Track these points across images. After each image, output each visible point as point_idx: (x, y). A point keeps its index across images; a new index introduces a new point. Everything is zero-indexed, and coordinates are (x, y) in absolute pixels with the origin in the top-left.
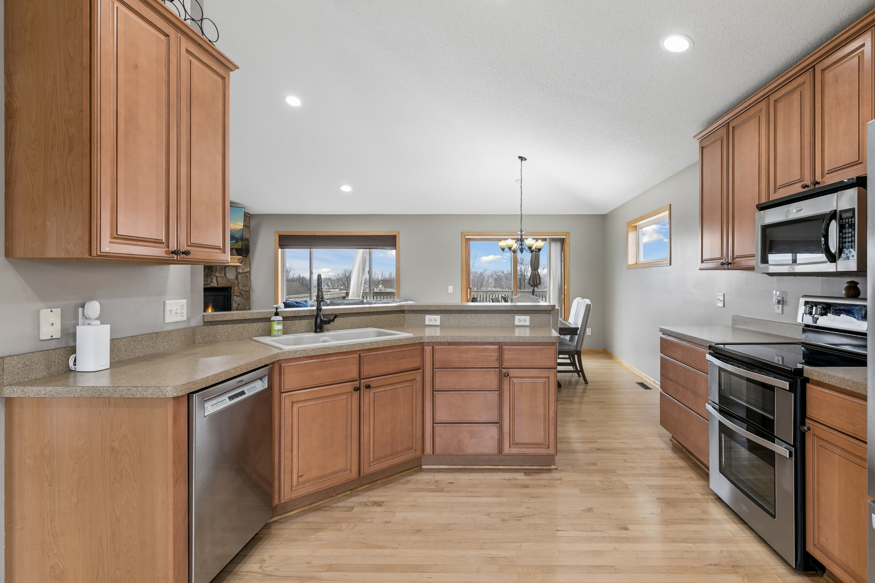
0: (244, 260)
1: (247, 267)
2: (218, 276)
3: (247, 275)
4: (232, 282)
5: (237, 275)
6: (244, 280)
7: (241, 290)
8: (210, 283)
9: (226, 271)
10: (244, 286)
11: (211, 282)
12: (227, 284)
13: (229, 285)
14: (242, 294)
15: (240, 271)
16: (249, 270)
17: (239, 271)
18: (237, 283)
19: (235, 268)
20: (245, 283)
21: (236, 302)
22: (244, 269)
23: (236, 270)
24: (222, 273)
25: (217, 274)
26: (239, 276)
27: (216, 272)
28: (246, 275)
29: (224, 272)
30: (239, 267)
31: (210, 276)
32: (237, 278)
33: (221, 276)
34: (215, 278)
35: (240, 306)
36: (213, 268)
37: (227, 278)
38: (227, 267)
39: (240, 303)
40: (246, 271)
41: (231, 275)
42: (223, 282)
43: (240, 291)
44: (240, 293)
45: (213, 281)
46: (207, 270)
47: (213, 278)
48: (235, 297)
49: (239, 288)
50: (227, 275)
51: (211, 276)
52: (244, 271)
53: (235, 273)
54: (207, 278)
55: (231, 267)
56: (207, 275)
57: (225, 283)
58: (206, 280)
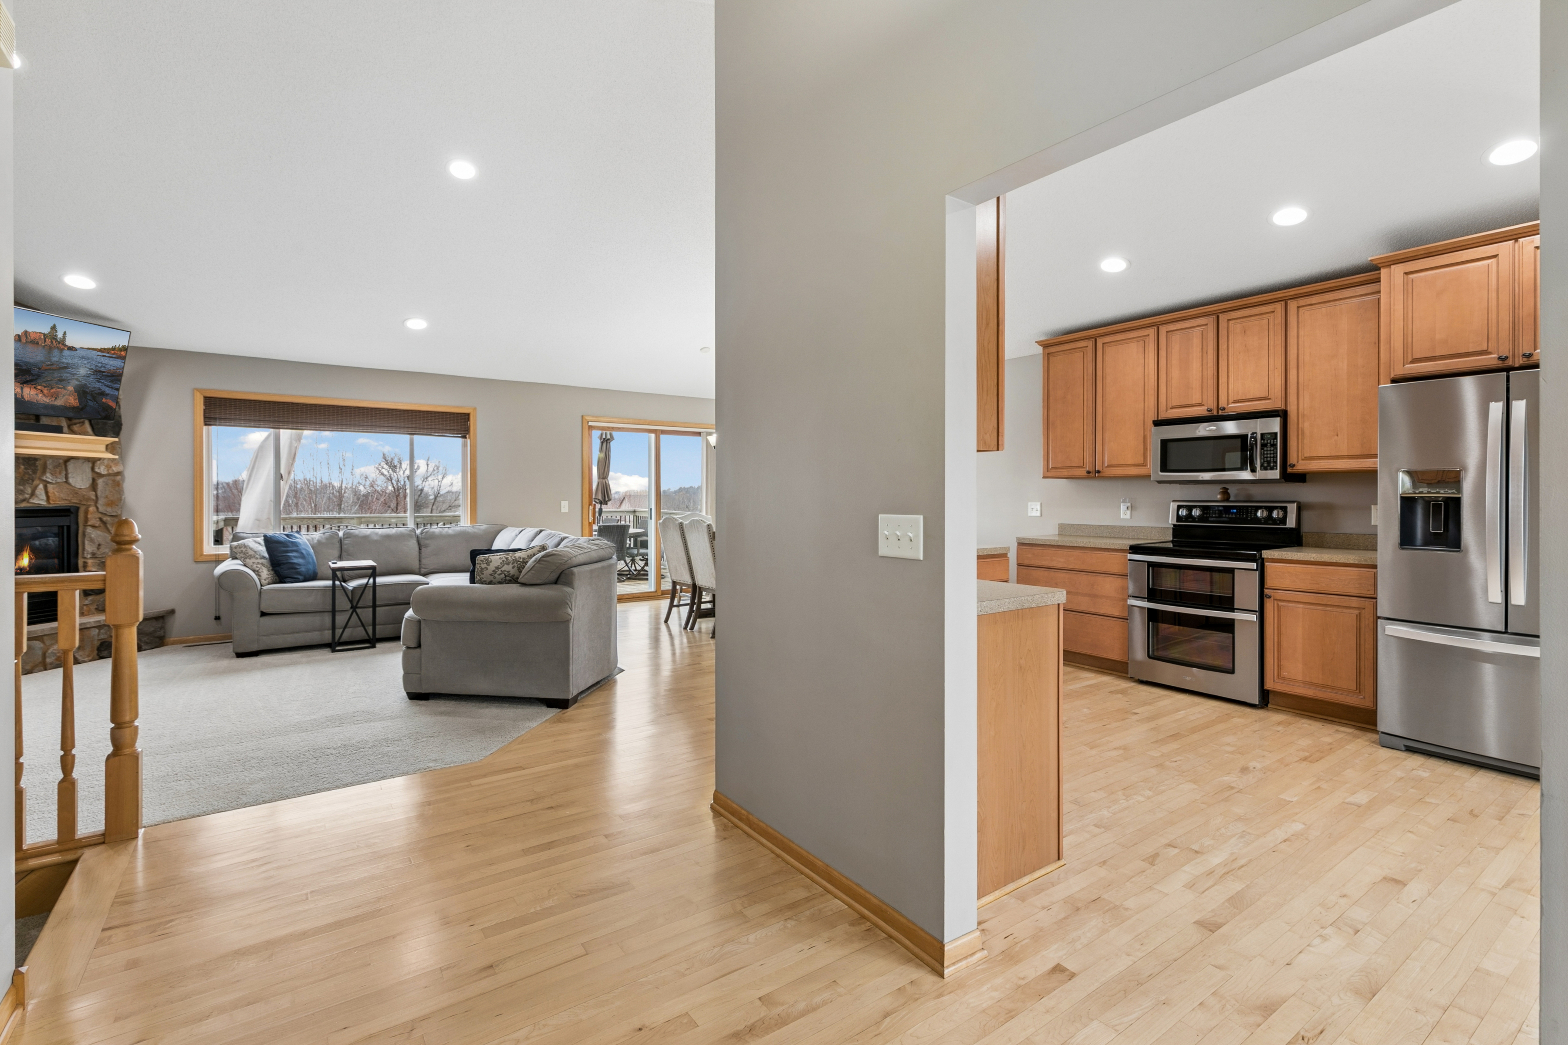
0: (115, 446)
2: (50, 481)
3: (116, 479)
4: (84, 496)
5: (94, 480)
6: (110, 491)
7: (102, 513)
8: (30, 498)
9: (69, 471)
10: (111, 504)
11: (33, 494)
12: (69, 500)
13: (75, 501)
14: (104, 523)
15: (102, 470)
17: (99, 470)
18: (94, 498)
19: (90, 465)
20: (112, 498)
21: (92, 540)
22: (111, 467)
23: (94, 468)
24: (60, 473)
25: (48, 477)
26: (100, 482)
27: (44, 472)
28: (114, 481)
29: (64, 473)
30: (98, 462)
31: (29, 481)
32: (94, 486)
33: (59, 480)
34: (41, 486)
35: (101, 550)
36: (37, 463)
37: (70, 487)
38: (72, 461)
39: (102, 543)
40: (116, 471)
41: (80, 480)
42: (62, 495)
43: (100, 515)
44: (101, 519)
45: (38, 492)
46: (22, 467)
47: (37, 486)
48: (89, 530)
49: (97, 508)
50: (71, 480)
51: (33, 481)
52: (110, 472)
53: (89, 475)
54: (24, 485)
55: (81, 461)
56: (22, 479)
57: (67, 498)
58: (22, 490)
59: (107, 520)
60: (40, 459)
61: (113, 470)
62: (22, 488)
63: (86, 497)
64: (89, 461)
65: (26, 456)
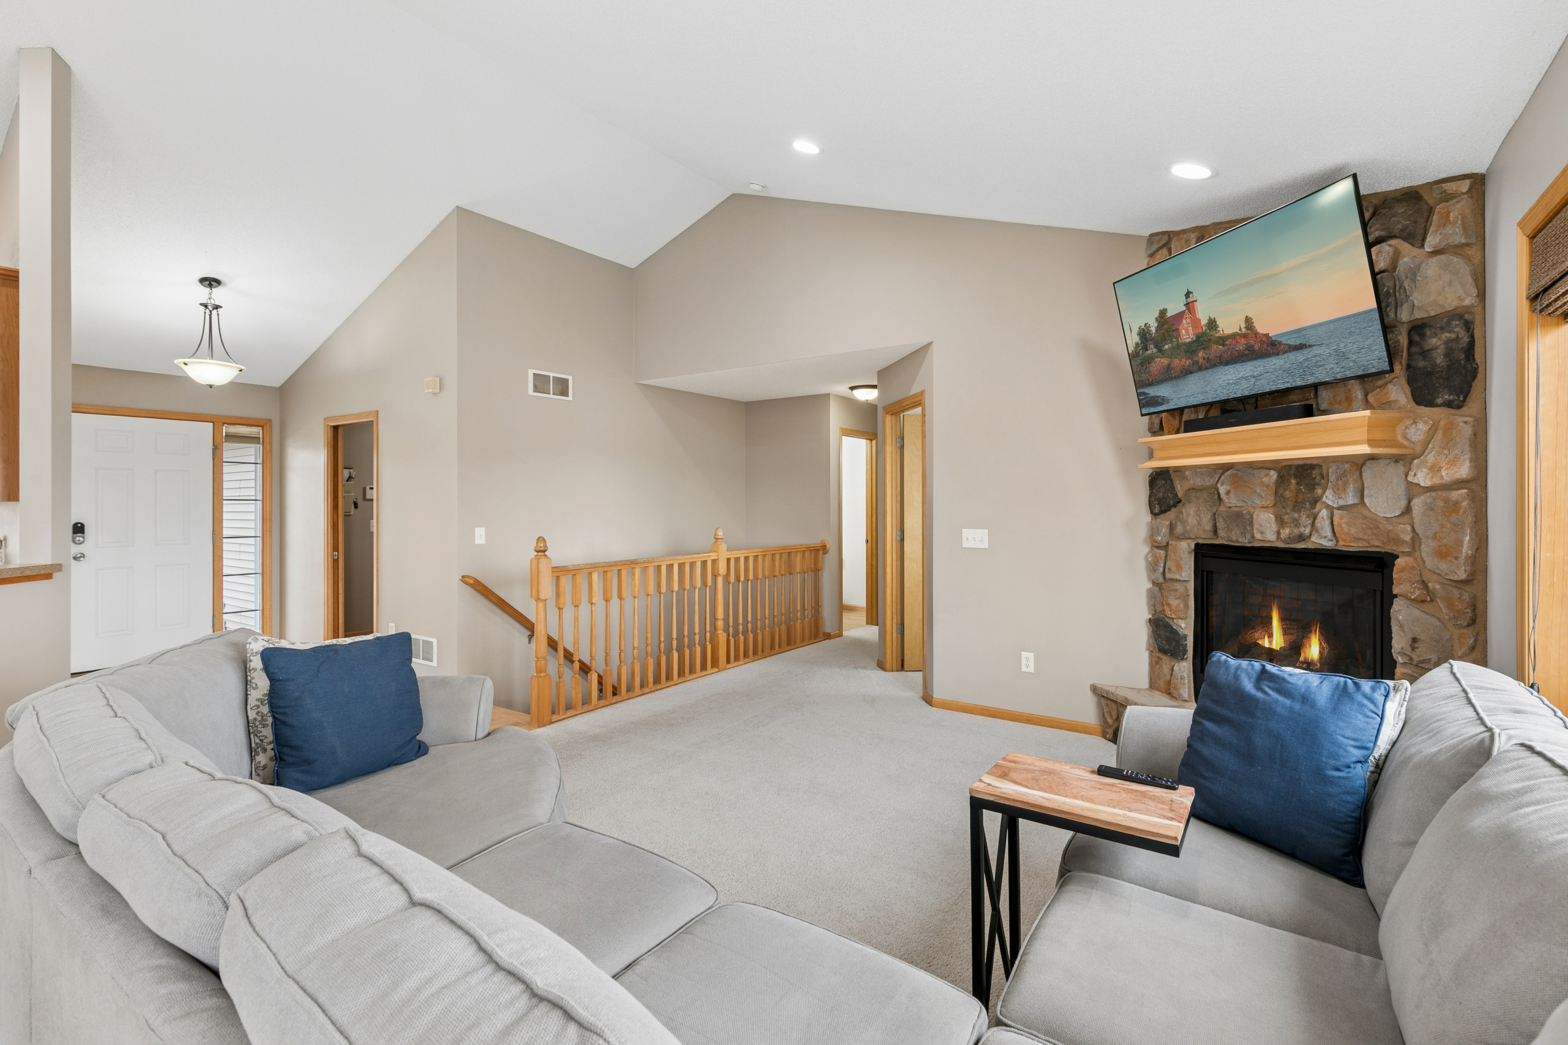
0: (1442, 423)
1: (1457, 458)
2: (1330, 503)
3: (1451, 498)
4: (1391, 531)
5: (1410, 501)
6: (1442, 526)
7: (1429, 572)
9: (1365, 484)
10: (1443, 553)
12: (1368, 541)
13: (1374, 544)
14: (1434, 594)
15: (1422, 478)
16: (1464, 470)
17: (1415, 481)
18: (1412, 538)
19: (1402, 469)
20: (1444, 541)
21: (1401, 627)
22: (1439, 470)
23: (1407, 475)
24: (1344, 490)
26: (1418, 504)
28: (1446, 501)
29: (1356, 486)
30: (1416, 461)
31: (1308, 505)
32: (1408, 510)
33: (1342, 503)
34: (1324, 513)
35: (1422, 651)
36: (1314, 472)
37: (1370, 515)
38: (1368, 464)
39: (1422, 637)
40: (1450, 479)
41: (1383, 500)
42: (1353, 531)
43: (1423, 576)
44: (1423, 585)
45: (1318, 524)
46: (1293, 481)
47: (1320, 511)
49: (1422, 561)
50: (1366, 500)
51: (1310, 505)
52: (1437, 481)
53: (1401, 490)
54: (1299, 511)
55: (1382, 463)
56: (1296, 501)
57: (1361, 535)
58: (1297, 520)
59: (1434, 588)
60: (1320, 466)
61: (1442, 477)
62: (1296, 515)
63: (1392, 535)
64: (1396, 461)
65: (1301, 463)
